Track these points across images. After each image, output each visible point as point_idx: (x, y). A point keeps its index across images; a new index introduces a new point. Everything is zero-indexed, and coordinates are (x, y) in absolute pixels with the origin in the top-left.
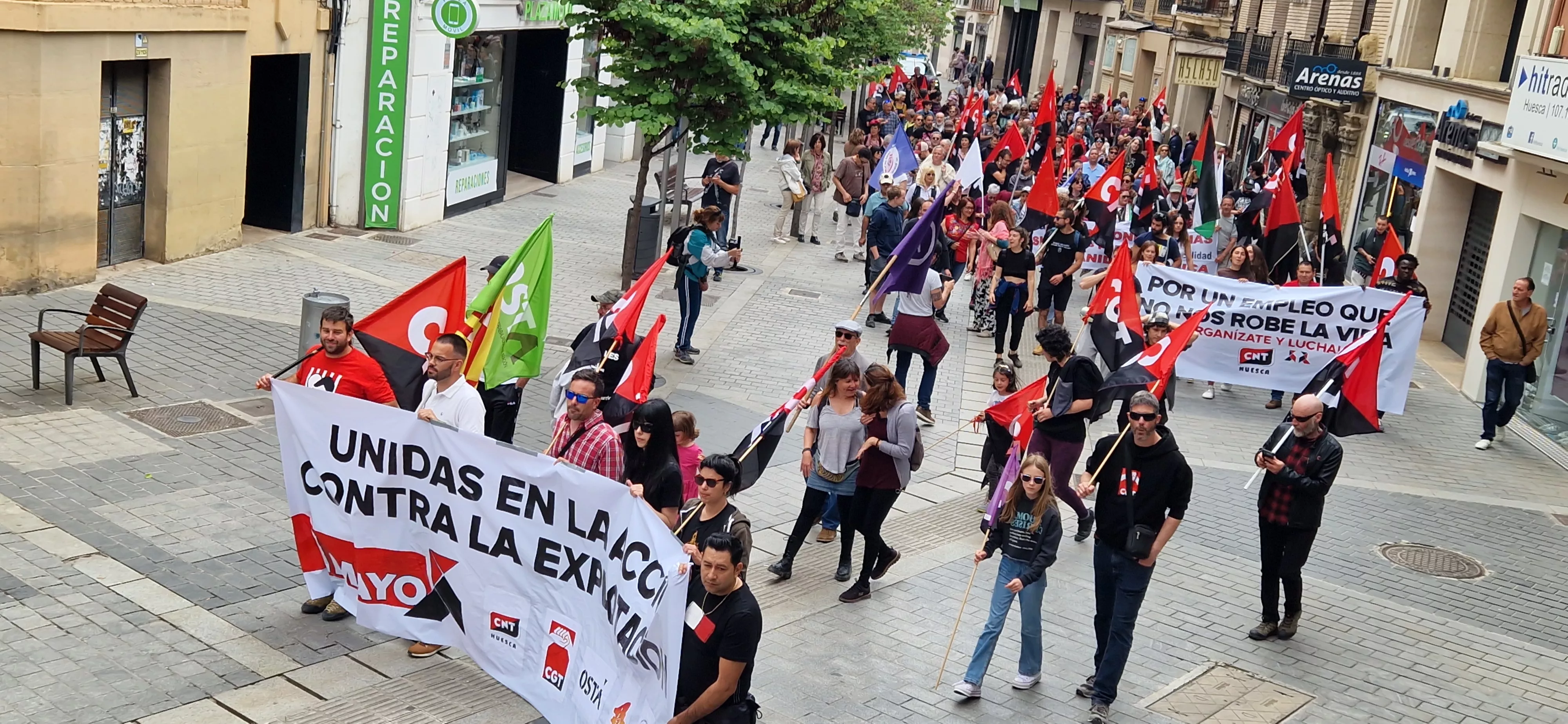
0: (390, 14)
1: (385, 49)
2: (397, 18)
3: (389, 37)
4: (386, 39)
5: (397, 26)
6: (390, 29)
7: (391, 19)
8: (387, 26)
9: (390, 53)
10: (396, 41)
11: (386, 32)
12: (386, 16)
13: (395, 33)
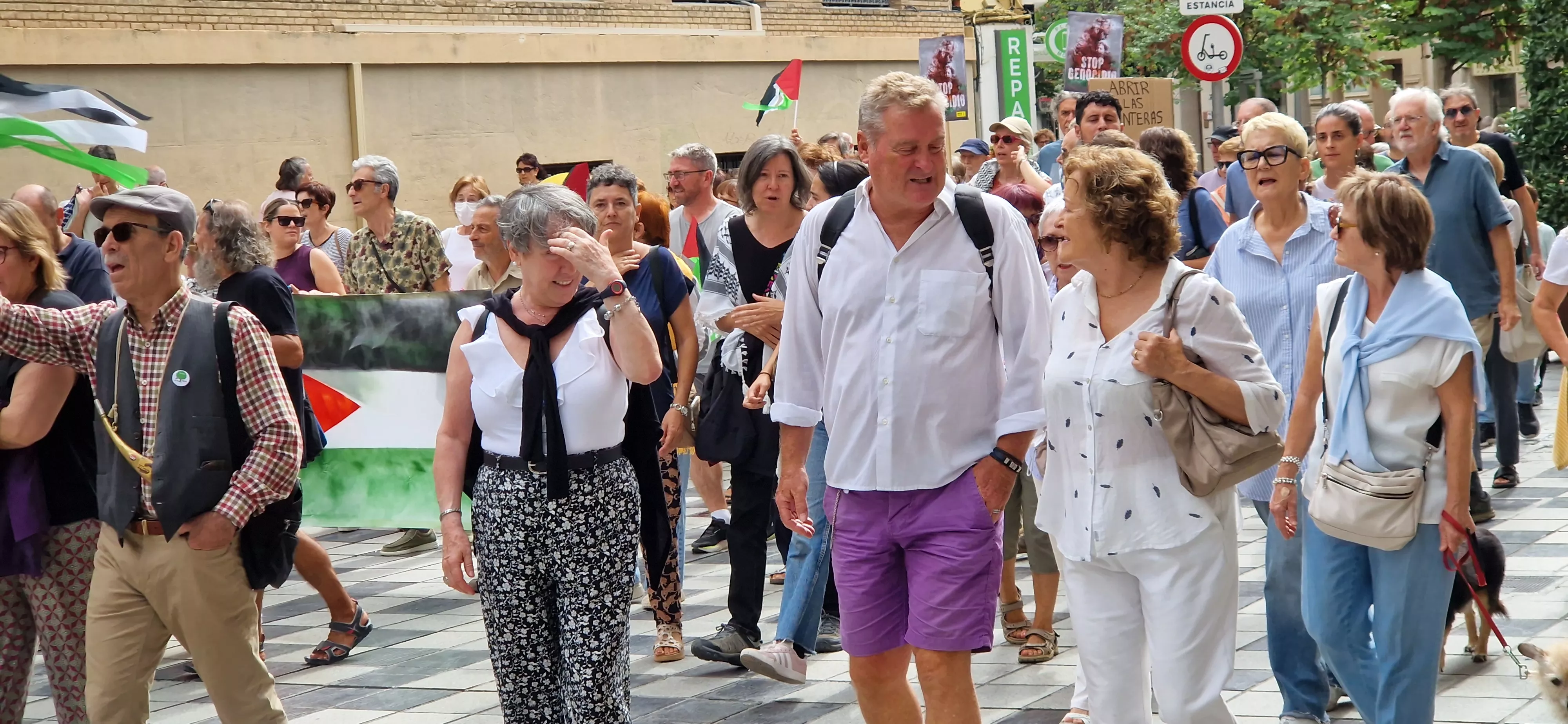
0: (1013, 50)
1: (1013, 82)
2: (1018, 53)
3: (1015, 71)
4: (1013, 74)
5: (1018, 60)
6: (1015, 64)
7: (1014, 55)
8: (1012, 61)
9: (1016, 86)
10: (1019, 74)
11: (1012, 67)
12: (1010, 53)
13: (1018, 67)
